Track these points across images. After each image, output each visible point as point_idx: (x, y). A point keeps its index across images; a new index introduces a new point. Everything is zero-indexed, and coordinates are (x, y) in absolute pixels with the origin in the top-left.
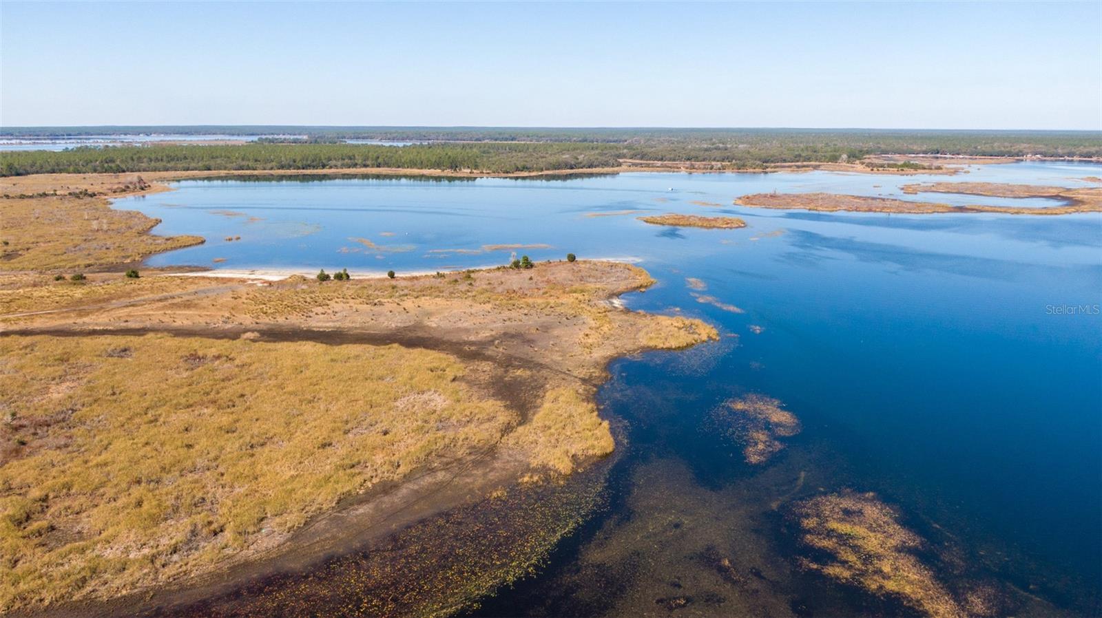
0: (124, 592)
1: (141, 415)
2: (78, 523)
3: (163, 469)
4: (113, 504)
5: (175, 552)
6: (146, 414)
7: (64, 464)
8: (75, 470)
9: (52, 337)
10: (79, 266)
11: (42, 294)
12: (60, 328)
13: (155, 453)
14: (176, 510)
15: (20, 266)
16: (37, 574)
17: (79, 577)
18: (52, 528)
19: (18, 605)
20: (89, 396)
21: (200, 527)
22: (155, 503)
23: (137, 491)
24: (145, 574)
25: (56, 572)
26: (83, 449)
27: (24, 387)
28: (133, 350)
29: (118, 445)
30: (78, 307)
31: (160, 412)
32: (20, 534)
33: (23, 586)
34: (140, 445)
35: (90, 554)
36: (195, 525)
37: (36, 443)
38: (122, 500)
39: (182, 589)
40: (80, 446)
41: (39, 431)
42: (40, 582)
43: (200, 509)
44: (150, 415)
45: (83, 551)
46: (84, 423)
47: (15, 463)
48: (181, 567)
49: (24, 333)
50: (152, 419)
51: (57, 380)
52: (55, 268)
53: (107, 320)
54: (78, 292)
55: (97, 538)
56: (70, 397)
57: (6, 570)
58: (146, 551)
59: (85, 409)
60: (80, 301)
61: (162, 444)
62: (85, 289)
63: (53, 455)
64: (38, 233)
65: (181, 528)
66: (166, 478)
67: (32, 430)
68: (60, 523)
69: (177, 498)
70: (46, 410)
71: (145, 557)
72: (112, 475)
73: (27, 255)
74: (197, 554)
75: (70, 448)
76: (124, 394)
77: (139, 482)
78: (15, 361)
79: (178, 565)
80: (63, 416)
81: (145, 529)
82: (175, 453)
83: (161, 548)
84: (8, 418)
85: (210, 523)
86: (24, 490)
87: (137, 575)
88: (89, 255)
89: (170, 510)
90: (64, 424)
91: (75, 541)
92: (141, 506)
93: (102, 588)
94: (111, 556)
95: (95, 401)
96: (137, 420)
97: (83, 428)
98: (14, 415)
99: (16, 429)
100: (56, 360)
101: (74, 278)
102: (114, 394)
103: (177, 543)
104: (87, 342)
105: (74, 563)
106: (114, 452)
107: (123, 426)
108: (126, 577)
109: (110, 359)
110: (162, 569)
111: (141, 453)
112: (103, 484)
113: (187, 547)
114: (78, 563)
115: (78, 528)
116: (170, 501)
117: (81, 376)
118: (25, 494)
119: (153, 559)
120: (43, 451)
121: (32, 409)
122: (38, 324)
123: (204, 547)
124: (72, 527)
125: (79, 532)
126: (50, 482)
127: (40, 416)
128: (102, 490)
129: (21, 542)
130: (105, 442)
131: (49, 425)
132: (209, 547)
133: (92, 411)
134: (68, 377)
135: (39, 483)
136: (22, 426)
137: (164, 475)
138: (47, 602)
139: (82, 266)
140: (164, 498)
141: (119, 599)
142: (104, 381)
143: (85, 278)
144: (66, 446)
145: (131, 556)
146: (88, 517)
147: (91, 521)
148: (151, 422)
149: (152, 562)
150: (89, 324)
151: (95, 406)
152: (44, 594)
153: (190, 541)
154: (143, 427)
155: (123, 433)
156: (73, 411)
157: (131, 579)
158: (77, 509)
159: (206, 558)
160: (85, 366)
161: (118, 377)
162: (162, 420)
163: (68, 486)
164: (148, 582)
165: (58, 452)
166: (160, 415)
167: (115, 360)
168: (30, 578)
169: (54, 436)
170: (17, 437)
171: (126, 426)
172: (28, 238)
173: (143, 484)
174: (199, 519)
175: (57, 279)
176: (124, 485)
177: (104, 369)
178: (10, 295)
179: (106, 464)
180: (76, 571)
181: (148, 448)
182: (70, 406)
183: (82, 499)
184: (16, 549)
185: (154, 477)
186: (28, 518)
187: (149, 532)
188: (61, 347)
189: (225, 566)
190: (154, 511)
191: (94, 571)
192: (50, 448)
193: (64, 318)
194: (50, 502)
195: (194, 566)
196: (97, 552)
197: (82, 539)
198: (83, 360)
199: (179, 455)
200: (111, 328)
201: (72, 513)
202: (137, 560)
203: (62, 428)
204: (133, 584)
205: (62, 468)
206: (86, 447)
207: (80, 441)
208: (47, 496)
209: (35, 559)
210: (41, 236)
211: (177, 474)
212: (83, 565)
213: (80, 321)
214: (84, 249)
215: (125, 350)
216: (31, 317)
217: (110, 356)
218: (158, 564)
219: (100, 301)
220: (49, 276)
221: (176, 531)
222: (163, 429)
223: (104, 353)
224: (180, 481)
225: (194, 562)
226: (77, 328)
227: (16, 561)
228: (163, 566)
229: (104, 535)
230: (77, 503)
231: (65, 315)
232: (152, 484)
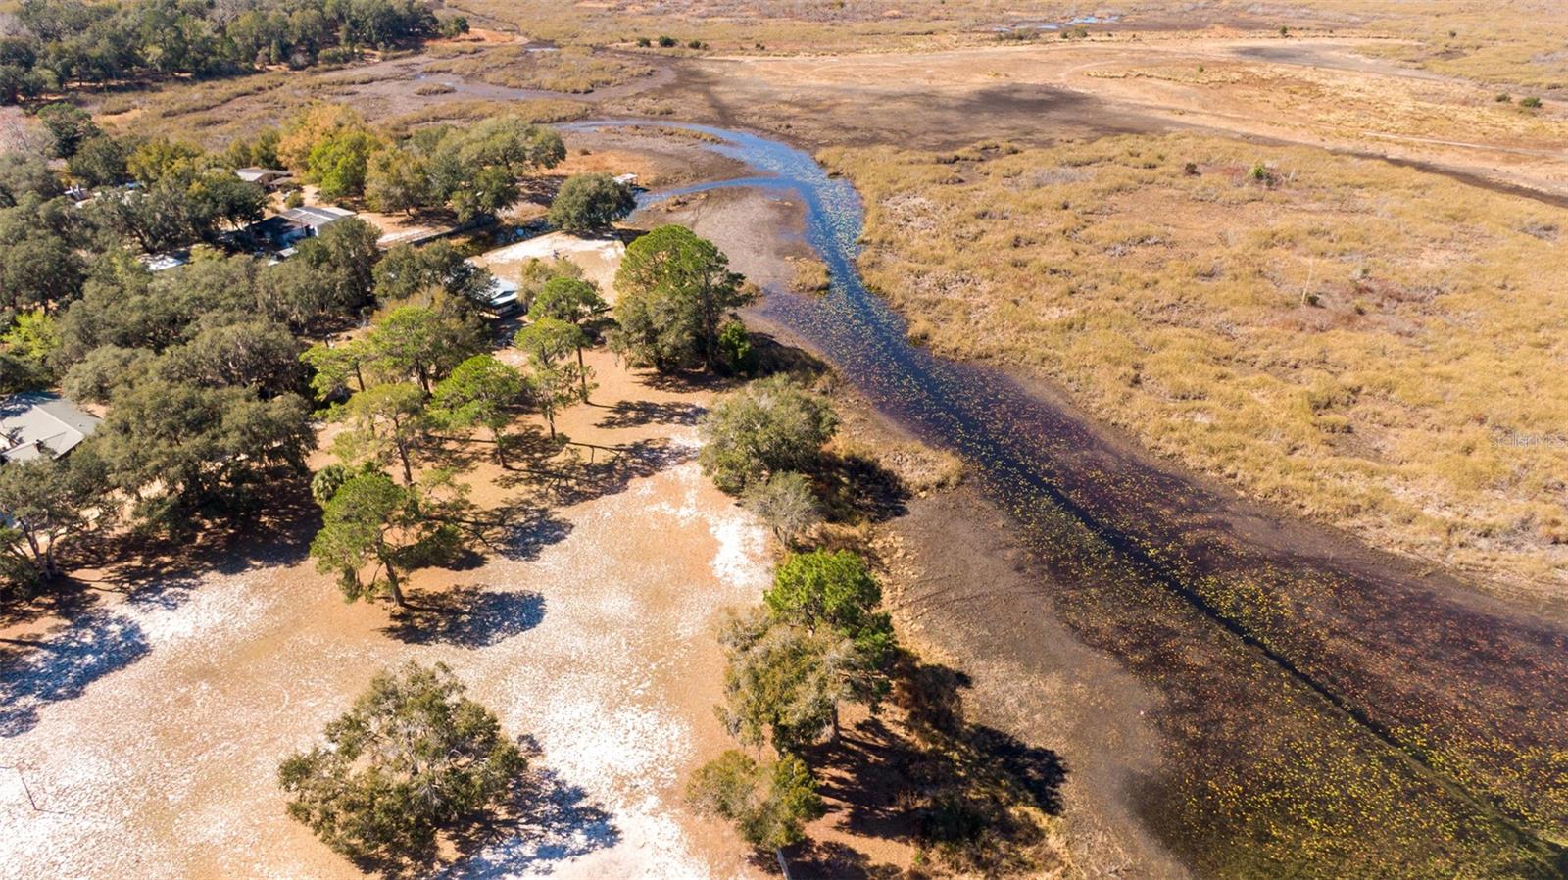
0: (1397, 550)
1: (1529, 330)
2: (1381, 438)
3: (1524, 418)
4: (1434, 434)
5: (1486, 536)
6: (1536, 331)
7: (1397, 357)
8: (1407, 370)
9: (1455, 182)
10: (1539, 84)
11: (1467, 118)
12: (1472, 172)
13: (1523, 390)
14: (1515, 481)
15: (1458, 71)
16: (1309, 474)
17: (1353, 502)
18: (1349, 430)
19: (1276, 497)
20: (1468, 279)
21: (1538, 520)
22: (1490, 458)
23: (1472, 432)
24: (1434, 543)
25: (1332, 484)
26: (1428, 347)
27: (1392, 240)
28: (1561, 231)
29: (1477, 359)
30: (1511, 148)
31: (1557, 336)
32: (1312, 419)
33: (1289, 480)
34: (1507, 372)
35: (1377, 482)
36: (1533, 515)
37: (1375, 317)
38: (1448, 435)
39: (1471, 587)
40: (1427, 342)
41: (1385, 304)
42: (1309, 485)
43: (1550, 497)
44: (1541, 335)
45: (1372, 474)
46: (1445, 314)
47: (1342, 332)
48: (1484, 558)
49: (1422, 167)
50: (1543, 342)
51: (1437, 244)
52: (1504, 82)
53: (1543, 177)
54: (1520, 125)
55: (1394, 467)
56: (1444, 273)
57: (1281, 453)
58: (1448, 514)
59: (1455, 295)
60: (1517, 140)
61: (1540, 384)
62: (1534, 122)
63: (1395, 344)
64: (1502, 25)
65: (1509, 509)
66: (1523, 431)
67: (1378, 300)
68: (1360, 428)
69: (1525, 467)
70: (1406, 279)
71: (1443, 521)
72: (1450, 396)
73: (1474, 56)
74: (1514, 555)
75: (1413, 340)
76: (1517, 292)
77: (1481, 421)
78: (1395, 203)
79: (1481, 555)
80: (1423, 293)
81: (1460, 486)
82: (1552, 402)
83: (1468, 521)
84: (1357, 274)
85: (1556, 523)
86: (1337, 370)
87: (1422, 538)
88: (1562, 70)
89: (1506, 478)
90: (1420, 306)
91: (1368, 457)
92: (1469, 453)
93: (1374, 531)
94: (1401, 498)
95: (1474, 289)
96: (1519, 336)
97: (1441, 319)
98: (1365, 272)
99: (1361, 291)
100: (1446, 215)
101: (1524, 103)
102: (1504, 287)
103: (1494, 526)
104: (1501, 201)
105: (1355, 483)
106: (1466, 367)
107: (1495, 336)
108: (1408, 533)
109: (1522, 235)
110: (1457, 548)
111: (1502, 383)
112: (1433, 404)
113: (1505, 538)
114: (1359, 486)
115: (1378, 444)
116: (1513, 466)
117: (1470, 247)
118: (1336, 375)
119: (1451, 530)
120: (1379, 330)
121: (1390, 272)
122: (1447, 159)
123: (1529, 551)
124: (1372, 439)
125: (1377, 450)
126: (1371, 373)
127: (1395, 284)
128: (1428, 410)
129: (1309, 430)
130: (1462, 349)
131: (1400, 300)
132: (1537, 554)
133: (1463, 300)
134: (1453, 244)
135: (1359, 368)
136: (1370, 290)
137: (1521, 427)
138: (1306, 512)
139: (1544, 86)
140: (1505, 458)
141: (1387, 554)
142: (1498, 264)
143: (1539, 105)
144: (1410, 335)
145: (1427, 511)
146: (1397, 436)
147: (1394, 443)
148: (1539, 345)
149: (1450, 532)
150: (1514, 176)
151: (1470, 295)
152: (1308, 501)
153: (1515, 532)
154: (1524, 349)
155: (1491, 346)
156: (1439, 292)
157: (1412, 538)
158: (1387, 420)
159: (1526, 566)
160: (1482, 236)
161: (1521, 265)
162: (1556, 348)
163: (1390, 388)
164: (1431, 554)
165: (1397, 339)
166: (1556, 341)
167: (1528, 238)
168: (1301, 474)
169: (1401, 317)
170: (1357, 301)
171: (1499, 339)
172: (1485, 31)
173: (1485, 427)
174: (1543, 510)
175: (1500, 100)
176: (1460, 417)
177: (1506, 247)
178: (1427, 109)
179: (1449, 379)
180: (1353, 494)
181: (1516, 381)
182: (1437, 284)
183: (1399, 411)
184: (1301, 435)
185: (1505, 424)
186: (1328, 405)
187: (1463, 492)
188: (1462, 200)
189: (1548, 593)
190: (1483, 468)
191: (1373, 505)
192: (1389, 331)
193: (1484, 158)
194: (1361, 397)
195: (1504, 568)
196: (1386, 484)
197: (1377, 458)
198: (1484, 226)
199: (1557, 409)
200: (1544, 190)
201: (1379, 422)
202: (1431, 520)
203: (1415, 310)
204: (1412, 546)
205: (1392, 362)
206: (1433, 346)
207: (1430, 335)
208: (1360, 389)
209: (1316, 455)
210: (1504, 31)
211: (1542, 433)
212: (1363, 491)
213: (1504, 168)
214: (1559, 60)
215: (1549, 229)
216: (1442, 147)
217: (1524, 231)
218: (1456, 539)
219: (1545, 145)
220: (1491, 92)
221: (1502, 509)
222: (1552, 362)
223: (1516, 225)
224: (1540, 446)
225: (1505, 563)
226: (1495, 178)
227: (1295, 449)
228: (1461, 545)
229: (1405, 467)
230: (1391, 412)
231: (1487, 154)
232: (1499, 431)
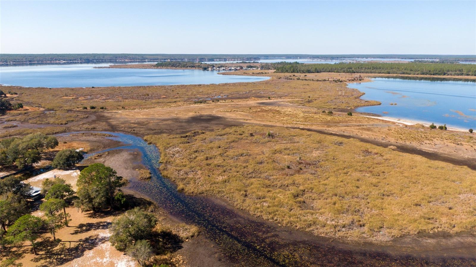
0: (323, 235)
1: (342, 169)
2: (313, 203)
3: (346, 193)
4: (325, 200)
5: (344, 227)
6: (344, 170)
7: (312, 180)
8: (315, 184)
9: (317, 133)
10: (331, 108)
11: (317, 117)
12: (320, 130)
13: (344, 186)
14: (348, 211)
15: (312, 106)
16: (296, 216)
17: (309, 223)
18: (304, 202)
19: (289, 225)
20: (325, 158)
21: (355, 221)
22: (340, 205)
23: (335, 199)
24: (331, 231)
25: (303, 218)
26: (319, 177)
27: (305, 149)
28: (344, 144)
29: (331, 179)
30: (328, 124)
31: (349, 170)
32: (294, 200)
33: (292, 219)
34: (339, 181)
35: (314, 216)
36: (354, 220)
37: (305, 170)
38: (329, 200)
39: (343, 243)
40: (318, 175)
41: (307, 166)
42: (297, 220)
43: (357, 214)
44: (345, 171)
45: (312, 214)
46: (322, 167)
47: (297, 175)
48: (345, 234)
49: (309, 130)
50: (346, 172)
51: (316, 149)
52: (323, 108)
53: (337, 130)
54: (329, 118)
55: (317, 211)
56: (319, 156)
57: (288, 212)
58: (333, 223)
59: (323, 162)
60: (329, 122)
61: (348, 183)
62: (332, 117)
63: (311, 177)
64: (320, 94)
65: (348, 219)
66: (347, 197)
67: (305, 165)
68: (307, 201)
69: (349, 206)
70: (310, 159)
71: (333, 225)
72: (327, 190)
73: (315, 102)
74: (352, 231)
75: (315, 175)
76: (337, 160)
77: (336, 195)
78: (304, 140)
79: (344, 233)
80: (315, 163)
81: (335, 214)
82: (351, 188)
83: (339, 224)
84: (298, 159)
85: (360, 221)
86: (298, 185)
87: (329, 230)
88: (336, 104)
89: (345, 210)
90: (315, 166)
91: (311, 209)
92: (335, 205)
93: (316, 230)
94: (321, 220)
95: (327, 160)
96: (340, 171)
97: (321, 169)
98: (300, 158)
99: (300, 163)
100: (317, 142)
101: (328, 113)
102: (334, 159)
103: (345, 224)
104: (328, 137)
105: (308, 217)
106: (329, 181)
107: (335, 172)
108: (324, 230)
109: (335, 145)
110: (338, 232)
111: (339, 184)
112: (323, 192)
113: (348, 227)
114: (310, 218)
115: (312, 205)
116: (346, 207)
117: (324, 149)
118: (298, 187)
119: (335, 227)
120: (306, 174)
121: (306, 158)
122: (314, 127)
123: (355, 230)
124: (311, 204)
125: (312, 207)
126: (306, 186)
127: (308, 161)
128: (323, 194)
129: (294, 204)
130: (327, 176)
131: (310, 165)
132: (357, 231)
133: (325, 163)
134: (320, 149)
135: (303, 185)
136: (302, 163)
137: (346, 196)
138: (298, 228)
139: (332, 108)
140: (344, 205)
141: (320, 237)
142: (331, 153)
143: (332, 113)
144: (314, 174)
145: (328, 222)
146: (317, 202)
147: (317, 204)
148: (345, 173)
149: (335, 228)
150: (330, 131)
151: (326, 162)
152: (297, 224)
153: (350, 225)
154: (342, 175)
155: (334, 175)
156: (319, 162)
157: (326, 231)
158: (313, 198)
159: (355, 234)
160: (326, 146)
161: (336, 153)
162: (349, 173)
163: (312, 189)
164: (332, 235)
165: (311, 175)
166: (349, 172)
167: (337, 146)
168: (294, 217)
169: (311, 169)
170: (300, 166)
171: (336, 172)
172: (316, 96)
173: (337, 197)
174: (356, 218)
175: (323, 112)
176: (331, 195)
177: (332, 149)
178: (307, 115)
179: (326, 185)
180: (309, 221)
181: (342, 183)
182: (318, 160)
183: (316, 195)
184: (292, 205)
185: (342, 195)
186: (298, 196)
187: (336, 216)
188: (319, 137)
189: (362, 241)
190: (339, 208)
191: (314, 223)
192: (309, 173)
193: (322, 127)
194: (305, 193)
195: (350, 236)
196: (317, 216)
197: (313, 209)
198: (326, 144)
199: (353, 189)
200: (338, 134)
201: (311, 199)
202: (330, 225)
203: (314, 167)
204: (326, 233)
205: (311, 182)
206: (320, 176)
207: (319, 173)
208: (305, 190)
209: (297, 211)
210: (321, 96)
211: (351, 197)
212: (311, 219)
213: (327, 129)
214: (334, 102)
215: (341, 143)
216: (312, 125)
217: (335, 144)
218: (337, 230)
219: (336, 123)
220: (321, 111)
221: (346, 219)
222: (349, 177)
223: (333, 143)
224: (351, 200)
225: (350, 234)
226: (326, 131)
227: (291, 210)
228: (339, 231)
229: (320, 211)
230: (314, 196)
231: (323, 126)
232: (341, 198)
